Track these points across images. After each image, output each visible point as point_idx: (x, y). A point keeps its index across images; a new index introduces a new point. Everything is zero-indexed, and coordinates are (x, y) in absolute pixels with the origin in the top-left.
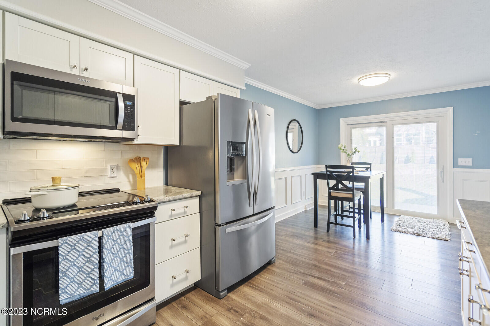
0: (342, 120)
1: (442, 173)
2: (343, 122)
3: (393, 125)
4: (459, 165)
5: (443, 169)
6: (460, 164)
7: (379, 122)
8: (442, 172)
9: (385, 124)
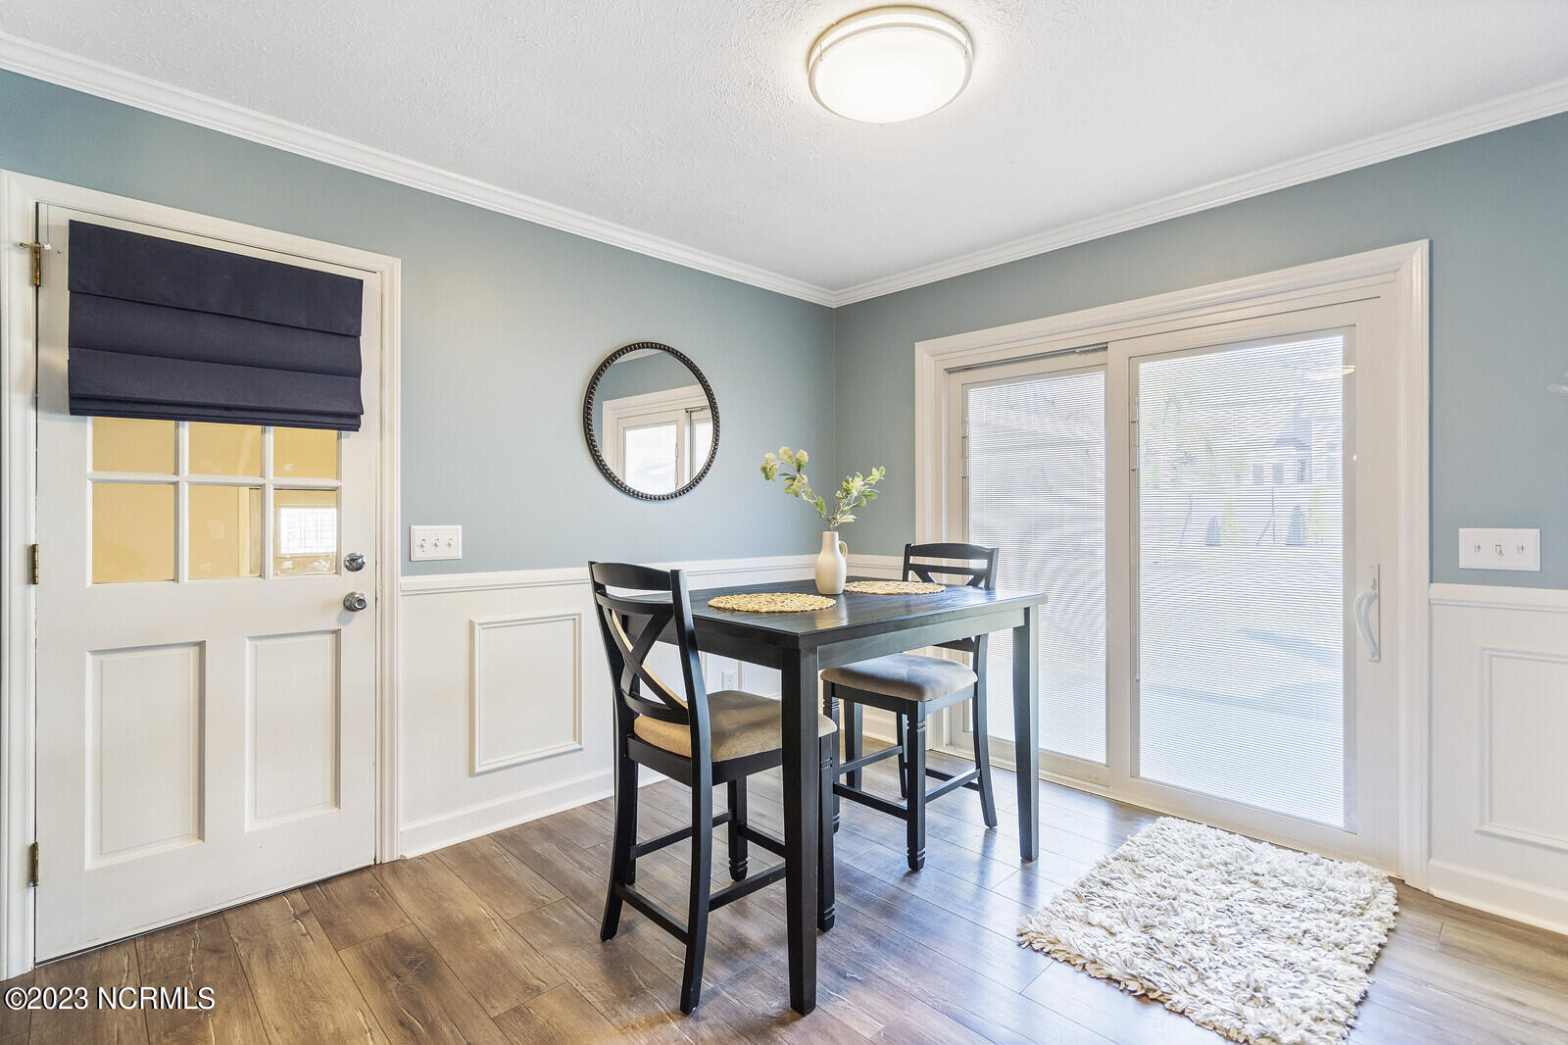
0: (920, 348)
1: (1369, 604)
2: (928, 358)
3: (1133, 359)
4: (1462, 565)
5: (1377, 584)
6: (1467, 560)
7: (1071, 351)
8: (1371, 600)
9: (1099, 357)
